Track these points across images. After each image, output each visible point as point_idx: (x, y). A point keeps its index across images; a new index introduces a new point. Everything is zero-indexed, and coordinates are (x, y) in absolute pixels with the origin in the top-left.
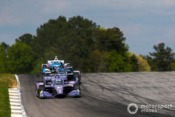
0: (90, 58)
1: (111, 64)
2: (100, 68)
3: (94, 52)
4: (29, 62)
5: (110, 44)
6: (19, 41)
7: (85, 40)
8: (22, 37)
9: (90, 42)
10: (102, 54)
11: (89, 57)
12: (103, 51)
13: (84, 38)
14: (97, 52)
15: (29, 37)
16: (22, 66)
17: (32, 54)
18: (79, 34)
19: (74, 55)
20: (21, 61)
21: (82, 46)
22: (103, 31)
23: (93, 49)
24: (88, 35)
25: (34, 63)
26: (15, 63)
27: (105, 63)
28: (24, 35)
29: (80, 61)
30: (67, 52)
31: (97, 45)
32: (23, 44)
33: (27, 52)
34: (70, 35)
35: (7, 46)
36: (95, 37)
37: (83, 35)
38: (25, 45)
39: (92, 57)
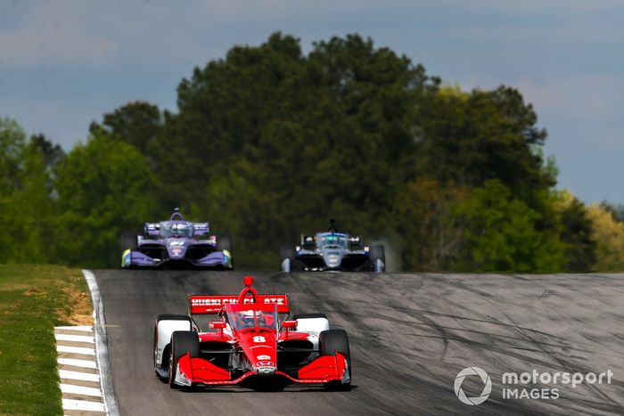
0: (398, 212)
1: (482, 240)
2: (435, 253)
3: (412, 186)
5: (482, 157)
6: (104, 133)
7: (379, 136)
8: (118, 114)
9: (398, 144)
10: (447, 198)
11: (390, 209)
12: (451, 182)
13: (371, 127)
14: (425, 186)
16: (110, 235)
17: (155, 187)
18: (351, 112)
19: (330, 198)
20: (109, 215)
21: (364, 160)
22: (454, 100)
23: (411, 177)
24: (388, 118)
26: (85, 221)
27: (459, 233)
28: (124, 109)
30: (304, 182)
31: (426, 159)
32: (122, 144)
33: (137, 178)
34: (318, 113)
35: (52, 151)
36: (418, 124)
37: (369, 114)
38: (126, 148)
39: (403, 209)
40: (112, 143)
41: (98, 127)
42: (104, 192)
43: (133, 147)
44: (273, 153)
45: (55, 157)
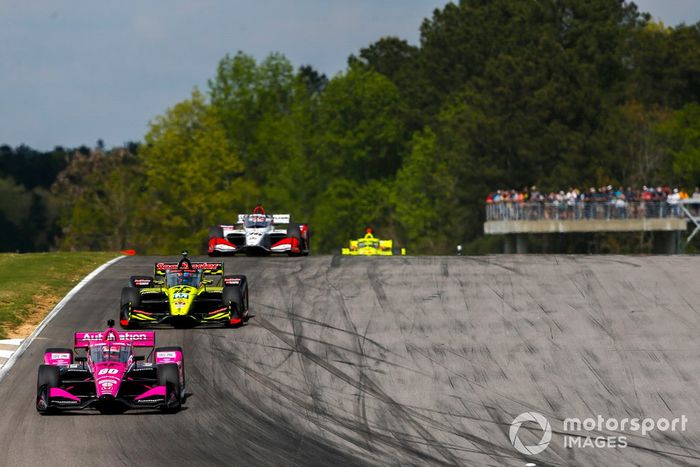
0: (608, 131)
1: (681, 155)
2: (641, 167)
3: (622, 109)
4: (390, 140)
5: (683, 83)
6: (361, 64)
7: (593, 66)
8: (373, 48)
9: (611, 74)
10: (652, 119)
11: (601, 129)
12: (656, 105)
13: (590, 59)
14: (633, 110)
15: (396, 49)
16: (363, 154)
17: (400, 112)
18: (570, 45)
19: (548, 121)
20: (362, 136)
21: (578, 88)
22: (659, 35)
23: (622, 101)
24: (602, 48)
25: (407, 145)
26: (342, 142)
27: (661, 150)
28: (378, 44)
29: (569, 142)
30: (523, 107)
31: (635, 86)
32: (376, 74)
33: (384, 105)
34: (539, 48)
35: (318, 80)
36: (629, 55)
37: (586, 47)
38: (379, 78)
39: (612, 129)
40: (368, 73)
41: (356, 60)
42: (359, 117)
43: (384, 77)
44: (496, 83)
45: (321, 84)
